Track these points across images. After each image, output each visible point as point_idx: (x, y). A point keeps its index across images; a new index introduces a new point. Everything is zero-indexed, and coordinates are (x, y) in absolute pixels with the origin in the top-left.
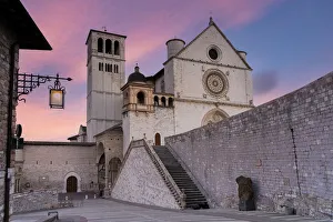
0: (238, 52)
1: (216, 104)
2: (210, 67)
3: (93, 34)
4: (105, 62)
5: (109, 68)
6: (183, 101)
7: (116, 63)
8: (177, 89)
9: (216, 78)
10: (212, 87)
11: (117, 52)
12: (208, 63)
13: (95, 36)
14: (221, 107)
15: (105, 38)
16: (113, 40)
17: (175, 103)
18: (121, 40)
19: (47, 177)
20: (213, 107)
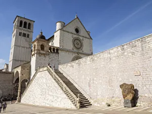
0: (87, 32)
2: (75, 36)
4: (23, 32)
5: (24, 35)
7: (29, 33)
8: (61, 45)
9: (78, 42)
10: (76, 45)
11: (29, 28)
12: (75, 34)
14: (80, 55)
16: (28, 22)
17: (59, 51)
18: (32, 23)
20: (77, 54)
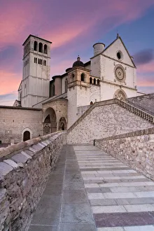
1: (120, 86)
3: (32, 38)
4: (38, 57)
5: (40, 62)
6: (105, 82)
7: (45, 59)
8: (102, 75)
9: (120, 71)
10: (118, 76)
12: (117, 61)
13: (32, 40)
14: (122, 88)
15: (39, 42)
16: (44, 43)
17: (101, 83)
18: (48, 45)
19: (11, 131)
20: (119, 88)
